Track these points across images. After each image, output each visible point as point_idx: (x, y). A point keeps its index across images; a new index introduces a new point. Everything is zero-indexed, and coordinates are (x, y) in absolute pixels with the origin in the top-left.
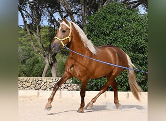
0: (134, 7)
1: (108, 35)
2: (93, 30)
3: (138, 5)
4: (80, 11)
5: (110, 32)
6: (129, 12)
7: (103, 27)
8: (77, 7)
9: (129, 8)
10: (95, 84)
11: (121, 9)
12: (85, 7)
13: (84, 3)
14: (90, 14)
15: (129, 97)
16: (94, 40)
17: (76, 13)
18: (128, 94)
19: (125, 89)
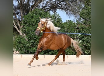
0: (48, 11)
1: (34, 25)
2: (26, 23)
3: (49, 10)
4: (20, 13)
5: (35, 24)
6: (45, 13)
7: (31, 21)
8: (18, 11)
9: (45, 12)
10: (28, 51)
11: (41, 12)
12: (22, 11)
13: (22, 9)
14: (25, 14)
15: (45, 58)
16: (27, 28)
17: (17, 14)
18: (45, 56)
19: (43, 54)
